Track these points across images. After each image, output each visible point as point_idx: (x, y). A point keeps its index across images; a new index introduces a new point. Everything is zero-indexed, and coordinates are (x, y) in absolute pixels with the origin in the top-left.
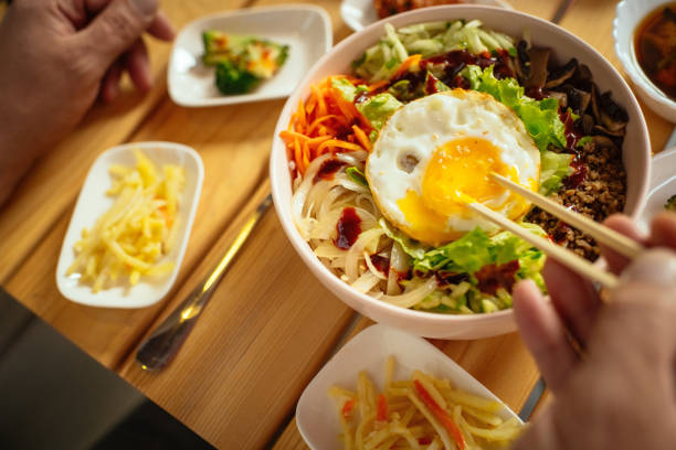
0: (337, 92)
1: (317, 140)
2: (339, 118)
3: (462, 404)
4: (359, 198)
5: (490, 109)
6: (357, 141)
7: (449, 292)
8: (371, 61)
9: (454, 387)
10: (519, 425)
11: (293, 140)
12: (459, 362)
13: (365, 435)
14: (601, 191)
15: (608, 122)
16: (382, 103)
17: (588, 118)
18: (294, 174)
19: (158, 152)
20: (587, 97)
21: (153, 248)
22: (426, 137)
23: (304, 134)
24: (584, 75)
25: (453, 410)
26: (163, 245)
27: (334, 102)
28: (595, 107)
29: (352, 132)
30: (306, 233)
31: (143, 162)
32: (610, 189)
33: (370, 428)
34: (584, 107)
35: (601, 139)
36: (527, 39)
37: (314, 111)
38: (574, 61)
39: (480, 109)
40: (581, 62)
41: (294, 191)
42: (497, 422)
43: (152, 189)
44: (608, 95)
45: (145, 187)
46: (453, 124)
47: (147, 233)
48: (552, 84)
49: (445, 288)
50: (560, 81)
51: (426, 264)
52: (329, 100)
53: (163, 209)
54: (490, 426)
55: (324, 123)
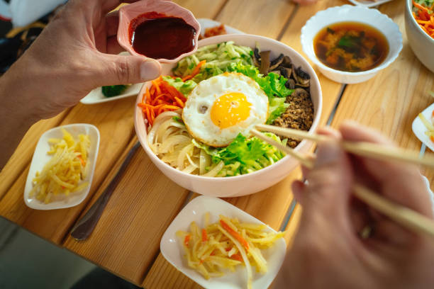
0: (166, 82)
1: (157, 107)
2: (168, 95)
3: (246, 229)
4: (182, 131)
5: (242, 80)
6: (178, 105)
7: (230, 168)
8: (182, 67)
9: (241, 222)
10: (275, 234)
11: (145, 108)
12: (244, 210)
13: (197, 249)
14: (301, 113)
15: (301, 81)
16: (189, 85)
17: (292, 80)
18: (147, 125)
19: (75, 129)
20: (290, 71)
21: (76, 177)
22: (211, 96)
23: (151, 104)
24: (287, 61)
25: (241, 231)
26: (81, 174)
27: (165, 88)
28: (295, 75)
29: (175, 101)
30: (156, 151)
31: (67, 135)
32: (306, 112)
33: (199, 245)
34: (289, 76)
35: (299, 90)
36: (258, 47)
37: (154, 94)
38: (282, 55)
39: (237, 80)
40: (285, 55)
41: (148, 133)
42: (264, 234)
43: (73, 147)
44: (299, 68)
45: (69, 147)
46: (224, 88)
47: (73, 169)
48: (272, 68)
49: (228, 166)
50: (277, 65)
51: (218, 156)
52: (161, 87)
53: (80, 156)
54: (261, 237)
55: (160, 98)
